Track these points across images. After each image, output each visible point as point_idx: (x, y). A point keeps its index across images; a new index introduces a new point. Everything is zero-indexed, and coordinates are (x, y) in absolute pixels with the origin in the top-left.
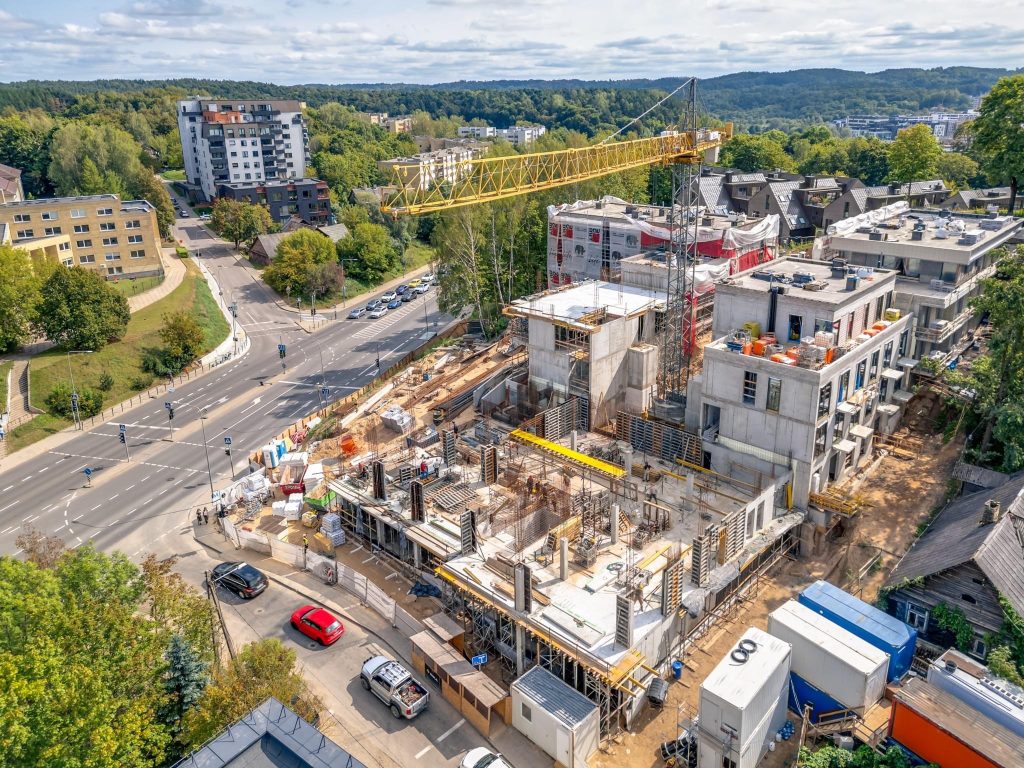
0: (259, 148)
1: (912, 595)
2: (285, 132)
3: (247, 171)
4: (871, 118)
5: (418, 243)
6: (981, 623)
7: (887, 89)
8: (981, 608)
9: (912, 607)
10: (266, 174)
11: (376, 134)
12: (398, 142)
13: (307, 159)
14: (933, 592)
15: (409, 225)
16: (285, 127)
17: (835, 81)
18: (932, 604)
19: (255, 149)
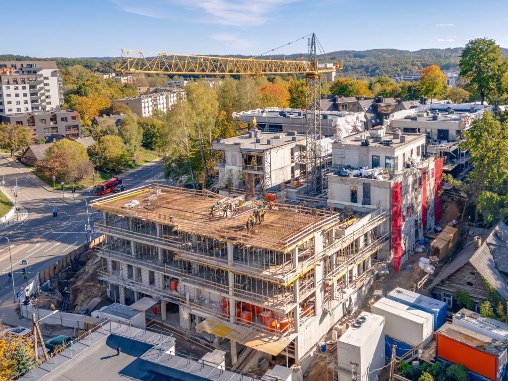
0: (27, 91)
1: (443, 288)
2: (46, 81)
3: (19, 106)
4: (414, 75)
5: (143, 149)
6: (477, 296)
7: (422, 59)
8: (476, 287)
9: (444, 295)
10: (33, 108)
11: (109, 84)
12: (124, 88)
13: (61, 99)
14: (453, 285)
15: (136, 137)
16: (46, 78)
17: (393, 56)
18: (453, 291)
19: (25, 91)
